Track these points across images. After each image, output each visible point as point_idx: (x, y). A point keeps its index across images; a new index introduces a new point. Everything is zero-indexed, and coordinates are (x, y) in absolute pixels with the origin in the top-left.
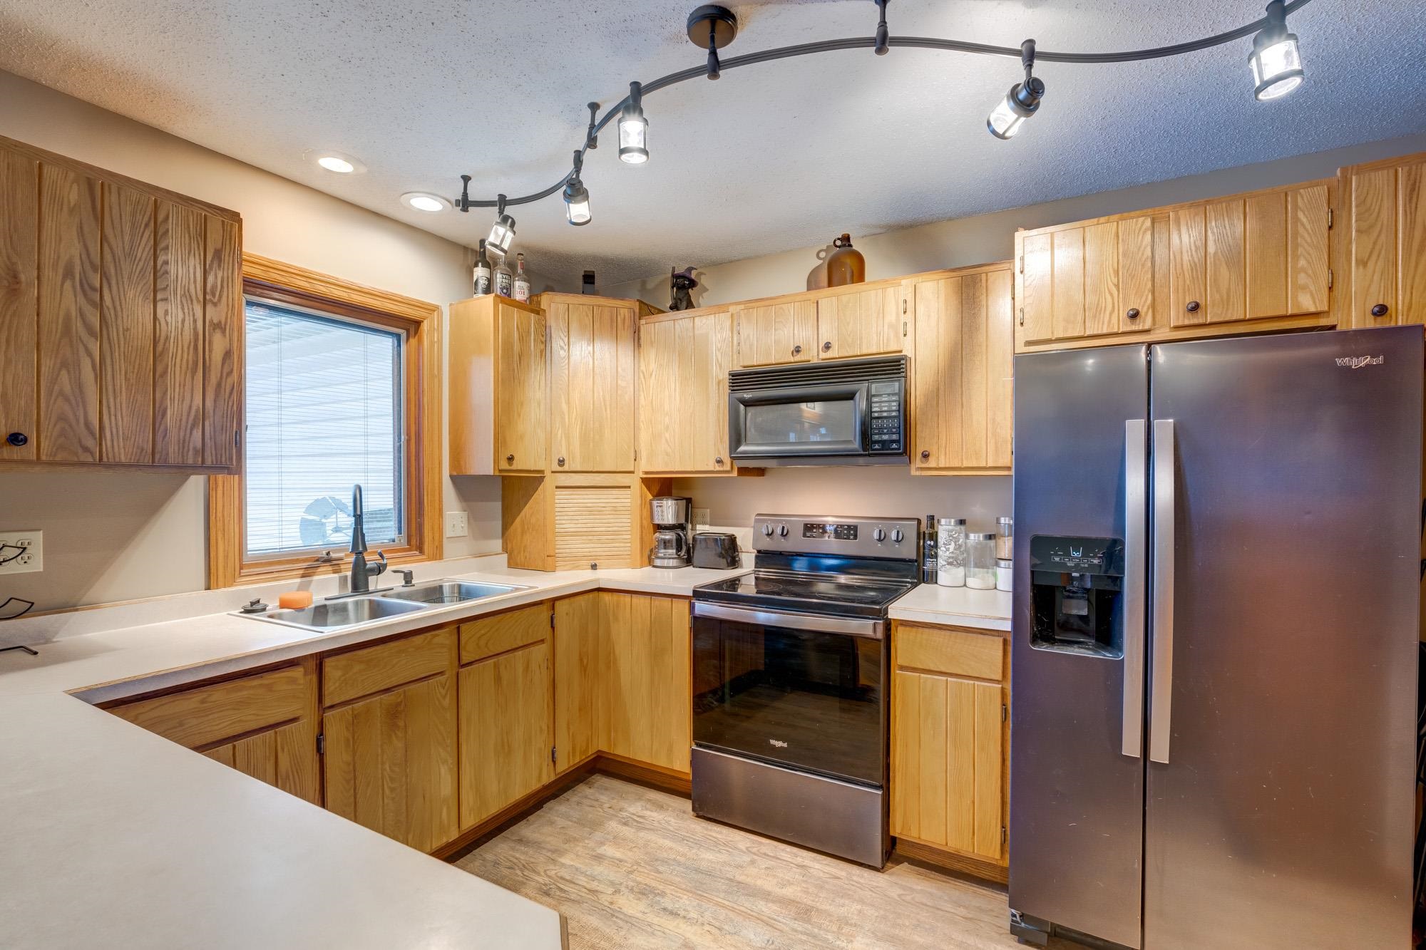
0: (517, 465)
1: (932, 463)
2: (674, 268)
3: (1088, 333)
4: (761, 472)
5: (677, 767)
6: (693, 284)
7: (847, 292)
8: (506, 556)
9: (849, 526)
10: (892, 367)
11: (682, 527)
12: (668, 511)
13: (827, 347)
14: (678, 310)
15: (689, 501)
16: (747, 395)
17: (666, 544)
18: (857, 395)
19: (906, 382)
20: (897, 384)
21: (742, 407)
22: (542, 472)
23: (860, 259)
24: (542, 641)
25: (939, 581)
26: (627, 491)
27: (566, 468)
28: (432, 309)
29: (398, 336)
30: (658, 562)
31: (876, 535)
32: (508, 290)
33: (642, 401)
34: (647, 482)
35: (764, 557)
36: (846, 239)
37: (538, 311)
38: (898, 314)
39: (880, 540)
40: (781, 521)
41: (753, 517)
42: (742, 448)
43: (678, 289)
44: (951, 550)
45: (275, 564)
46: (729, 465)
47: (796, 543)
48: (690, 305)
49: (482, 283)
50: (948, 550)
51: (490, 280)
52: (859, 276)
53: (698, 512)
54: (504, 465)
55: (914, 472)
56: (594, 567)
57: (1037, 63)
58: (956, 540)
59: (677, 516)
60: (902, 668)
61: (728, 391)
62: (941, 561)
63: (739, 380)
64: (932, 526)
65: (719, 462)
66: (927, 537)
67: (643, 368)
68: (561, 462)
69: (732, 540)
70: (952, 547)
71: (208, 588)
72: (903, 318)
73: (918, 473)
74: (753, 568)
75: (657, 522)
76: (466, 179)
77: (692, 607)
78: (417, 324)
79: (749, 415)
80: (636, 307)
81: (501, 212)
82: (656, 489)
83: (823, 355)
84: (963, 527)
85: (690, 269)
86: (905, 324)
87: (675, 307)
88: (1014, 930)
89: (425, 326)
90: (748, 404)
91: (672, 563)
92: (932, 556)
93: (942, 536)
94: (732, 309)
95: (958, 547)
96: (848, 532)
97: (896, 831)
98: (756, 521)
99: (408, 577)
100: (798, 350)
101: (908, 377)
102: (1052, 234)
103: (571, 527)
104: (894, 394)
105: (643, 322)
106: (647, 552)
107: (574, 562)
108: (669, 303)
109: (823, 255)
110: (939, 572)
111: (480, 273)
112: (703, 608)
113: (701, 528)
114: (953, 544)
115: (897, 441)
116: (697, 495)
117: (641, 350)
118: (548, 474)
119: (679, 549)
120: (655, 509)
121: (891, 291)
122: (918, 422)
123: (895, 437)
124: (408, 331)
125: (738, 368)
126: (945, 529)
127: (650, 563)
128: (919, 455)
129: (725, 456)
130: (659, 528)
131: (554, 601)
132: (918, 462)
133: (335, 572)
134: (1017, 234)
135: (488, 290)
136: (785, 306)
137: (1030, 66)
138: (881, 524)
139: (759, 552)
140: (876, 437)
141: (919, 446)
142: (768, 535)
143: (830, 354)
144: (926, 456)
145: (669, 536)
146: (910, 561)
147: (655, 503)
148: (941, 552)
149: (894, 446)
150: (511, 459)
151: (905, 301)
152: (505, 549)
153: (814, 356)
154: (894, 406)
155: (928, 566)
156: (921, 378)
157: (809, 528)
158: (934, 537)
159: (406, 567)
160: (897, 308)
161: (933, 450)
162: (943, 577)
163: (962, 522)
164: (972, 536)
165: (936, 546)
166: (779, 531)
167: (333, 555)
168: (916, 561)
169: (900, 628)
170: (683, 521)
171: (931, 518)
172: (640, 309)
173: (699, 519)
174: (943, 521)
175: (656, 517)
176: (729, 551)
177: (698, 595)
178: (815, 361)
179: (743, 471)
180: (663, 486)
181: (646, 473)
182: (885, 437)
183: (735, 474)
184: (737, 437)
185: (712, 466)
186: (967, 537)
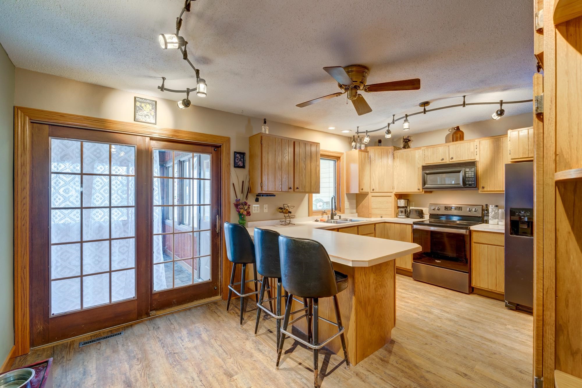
0: (363, 191)
1: (485, 189)
2: (404, 137)
3: (530, 156)
4: (431, 192)
5: (408, 268)
6: (409, 140)
7: (459, 143)
8: (357, 214)
9: (459, 207)
10: (472, 164)
11: (406, 207)
12: (402, 203)
13: (452, 158)
14: (405, 148)
15: (408, 200)
16: (427, 172)
17: (402, 212)
18: (461, 172)
19: (477, 168)
20: (474, 169)
21: (426, 175)
22: (368, 192)
23: (462, 133)
24: (373, 233)
25: (489, 223)
26: (390, 197)
27: (374, 191)
28: (342, 154)
29: (335, 161)
30: (399, 217)
31: (468, 210)
32: (360, 148)
33: (395, 173)
34: (396, 195)
35: (432, 216)
36: (458, 128)
37: (367, 152)
38: (474, 149)
39: (469, 211)
40: (438, 206)
41: (428, 205)
42: (426, 186)
43: (405, 142)
44: (493, 214)
45: (318, 212)
46: (422, 190)
47: (442, 212)
48: (409, 147)
49: (354, 146)
50: (492, 214)
51: (356, 145)
52: (462, 138)
53: (411, 203)
54: (361, 191)
55: (480, 192)
56: (381, 217)
57: (503, 105)
58: (495, 211)
59: (405, 204)
60: (475, 243)
61: (421, 170)
62: (490, 217)
63: (424, 168)
64: (487, 207)
65: (419, 189)
66: (485, 210)
67: (395, 164)
68: (373, 190)
69: (422, 211)
70: (493, 213)
71: (309, 216)
72: (476, 150)
73: (481, 192)
74: (428, 219)
75: (399, 206)
76: (358, 127)
77: (412, 227)
78: (339, 158)
79: (428, 177)
80: (393, 148)
81: (367, 134)
82: (398, 197)
83: (450, 160)
84: (497, 208)
85: (408, 137)
86: (477, 152)
87: (404, 147)
88: (506, 306)
89: (341, 158)
90: (427, 174)
91: (403, 217)
92: (487, 216)
93: (490, 210)
94: (422, 148)
95: (495, 213)
96: (459, 208)
97: (473, 284)
98: (429, 206)
99: (340, 217)
100: (443, 159)
101: (478, 167)
102: (519, 131)
103: (375, 207)
104: (473, 171)
105: (395, 152)
106: (396, 214)
107: (376, 216)
108: (402, 146)
109: (450, 130)
110: (489, 220)
111: (353, 144)
112: (415, 227)
113: (411, 208)
114: (493, 212)
115: (474, 184)
116: (410, 198)
117: (395, 160)
118: (370, 193)
119: (405, 213)
120: (398, 202)
121: (472, 143)
122: (481, 179)
123: (473, 183)
124: (337, 159)
125: (424, 165)
126: (491, 208)
127: (397, 217)
128: (481, 188)
129: (421, 188)
130: (399, 207)
131: (375, 224)
132: (481, 189)
133: (327, 215)
134: (508, 131)
135: (355, 148)
136: (439, 148)
137: (501, 106)
138: (470, 207)
139: (430, 214)
140: (467, 183)
141: (481, 185)
142: (433, 209)
143: (453, 160)
144: (483, 188)
145: (403, 210)
146: (480, 217)
147: (398, 200)
148: (490, 214)
149: (473, 185)
150: (362, 189)
151: (476, 145)
152: (357, 212)
153: (447, 161)
154: (473, 174)
155: (485, 218)
156: (481, 167)
157: (446, 208)
158: (487, 210)
159: (340, 215)
160: (474, 147)
161: (485, 186)
162: (490, 222)
163: (497, 206)
164: (500, 210)
165: (488, 213)
166: (437, 208)
167: (325, 211)
168: (482, 217)
169: (474, 232)
170: (406, 206)
171: (487, 205)
172: (394, 149)
173: (411, 205)
174: (490, 206)
175: (399, 204)
176: (420, 214)
177: (415, 223)
178: (448, 162)
179: (426, 192)
180: (400, 196)
181: (396, 192)
182: (470, 183)
183: (423, 193)
184: (424, 183)
185: (416, 190)
186: (498, 210)
